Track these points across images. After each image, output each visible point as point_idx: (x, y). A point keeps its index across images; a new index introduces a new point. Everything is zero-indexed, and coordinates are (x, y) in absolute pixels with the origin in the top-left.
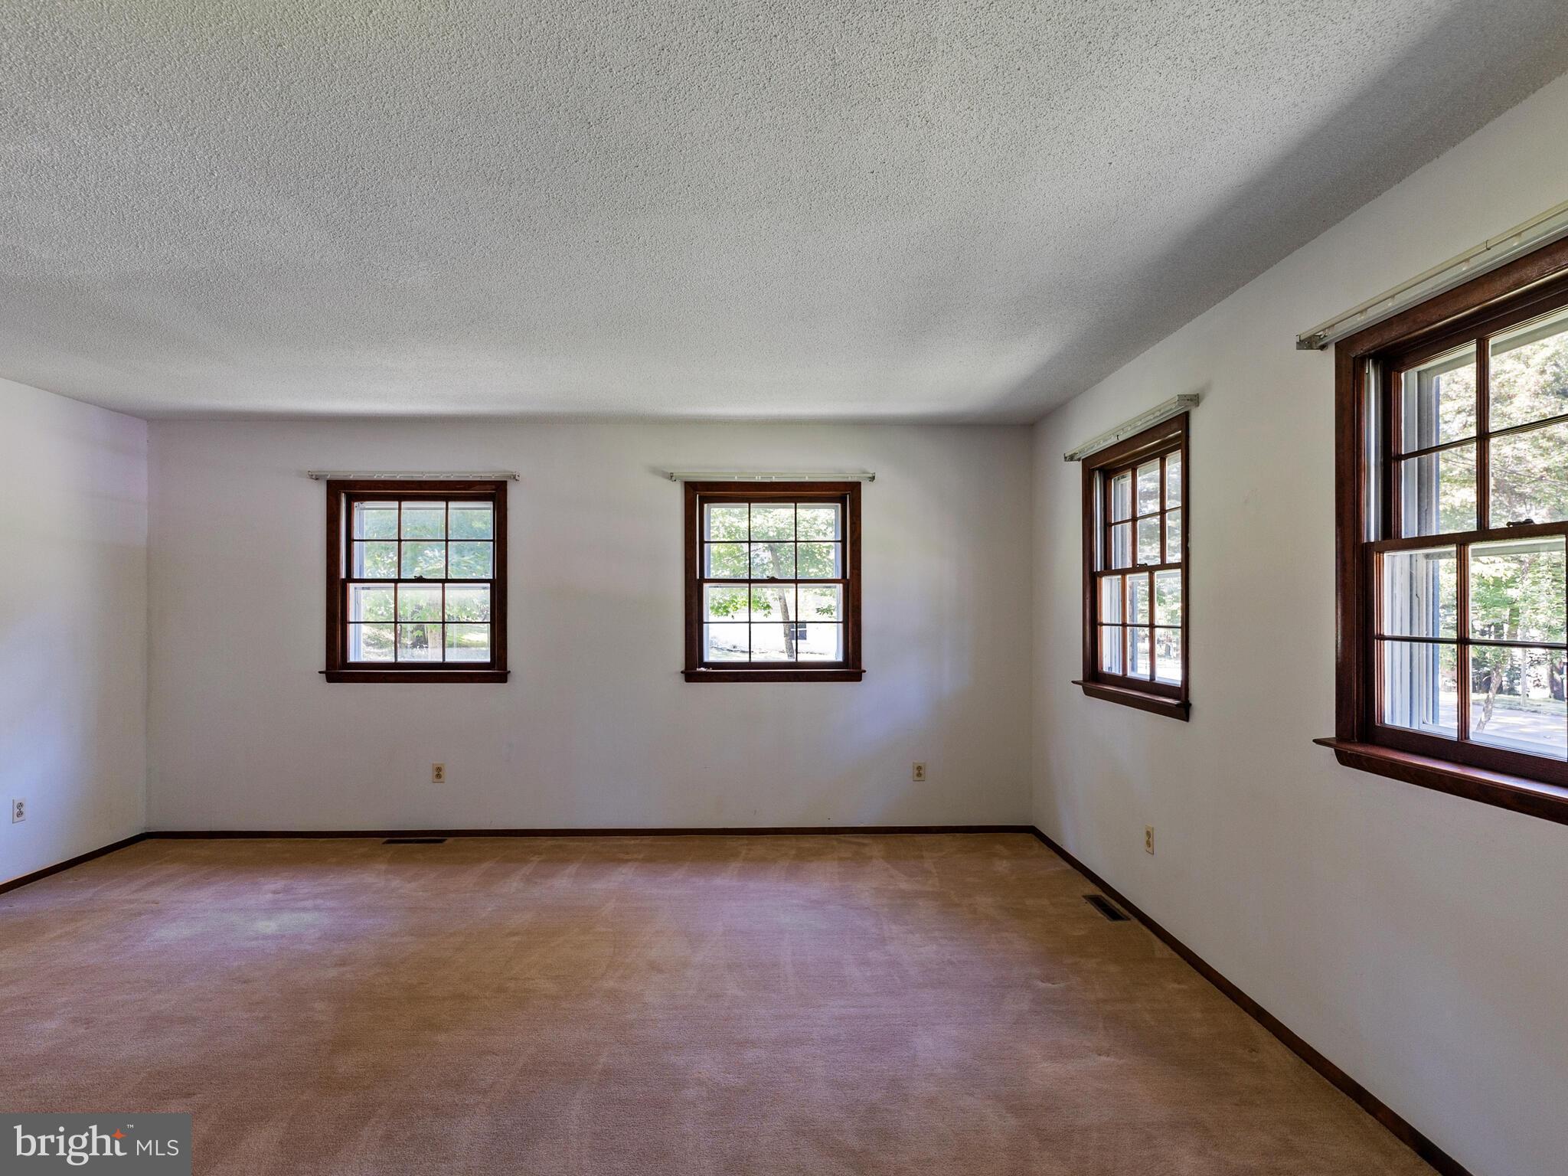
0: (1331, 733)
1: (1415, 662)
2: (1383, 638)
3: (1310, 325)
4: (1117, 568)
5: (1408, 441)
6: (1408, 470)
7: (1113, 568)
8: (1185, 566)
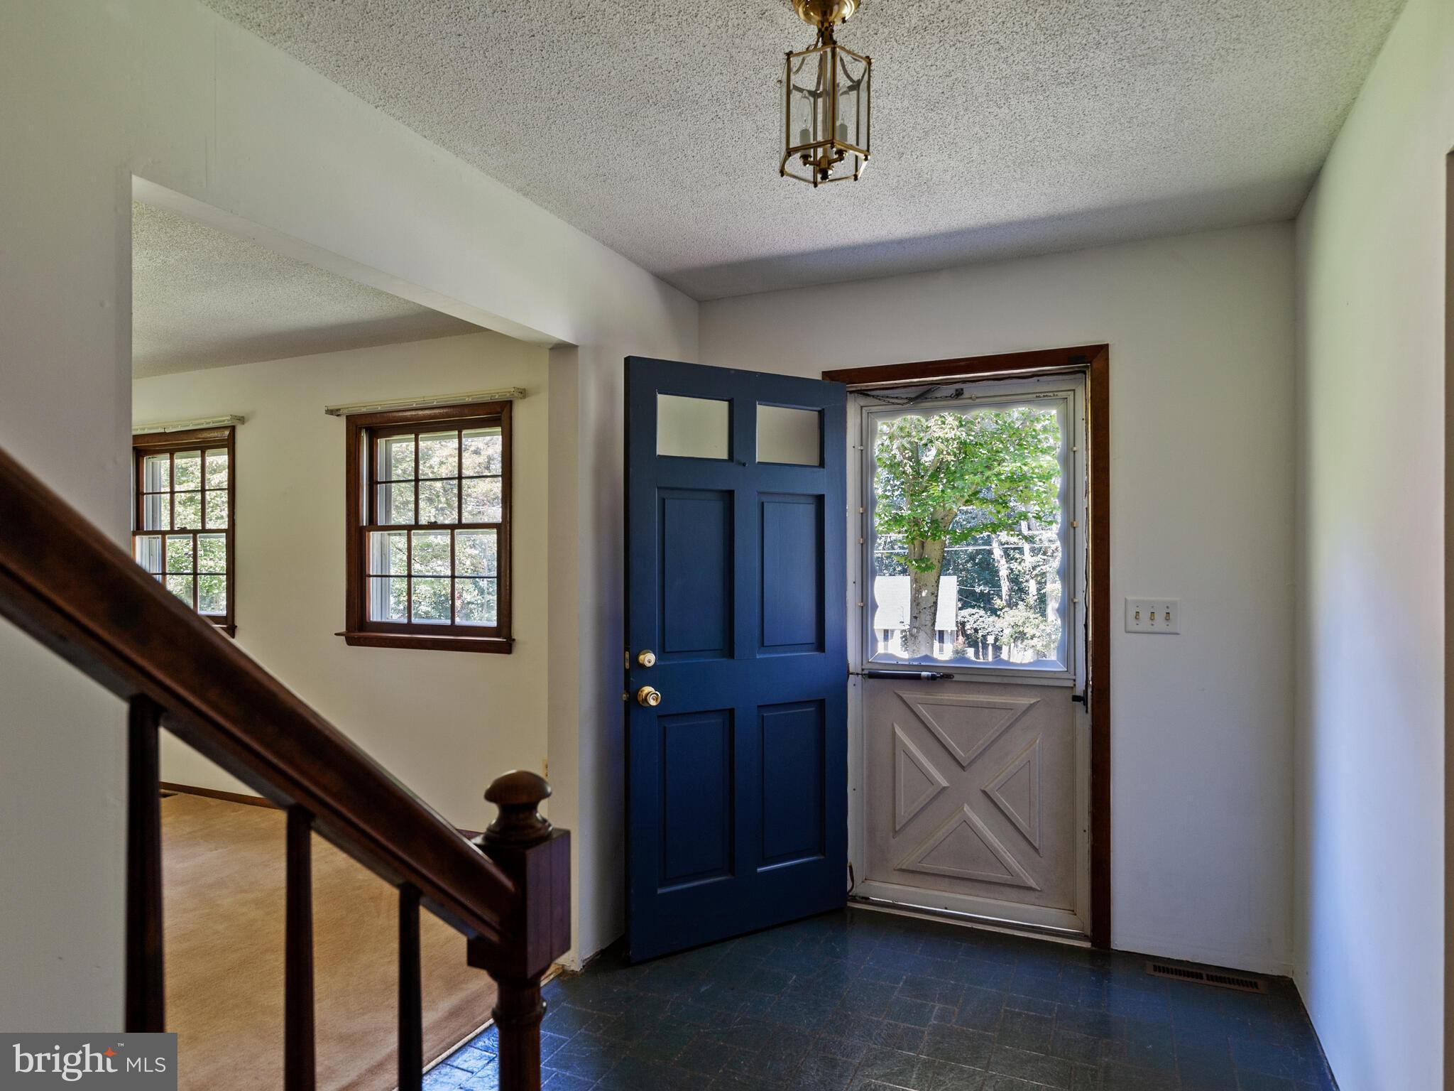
0: (343, 629)
1: (384, 589)
2: (370, 576)
3: (333, 404)
4: (148, 530)
5: (381, 476)
6: (381, 489)
7: (145, 530)
8: (231, 533)
